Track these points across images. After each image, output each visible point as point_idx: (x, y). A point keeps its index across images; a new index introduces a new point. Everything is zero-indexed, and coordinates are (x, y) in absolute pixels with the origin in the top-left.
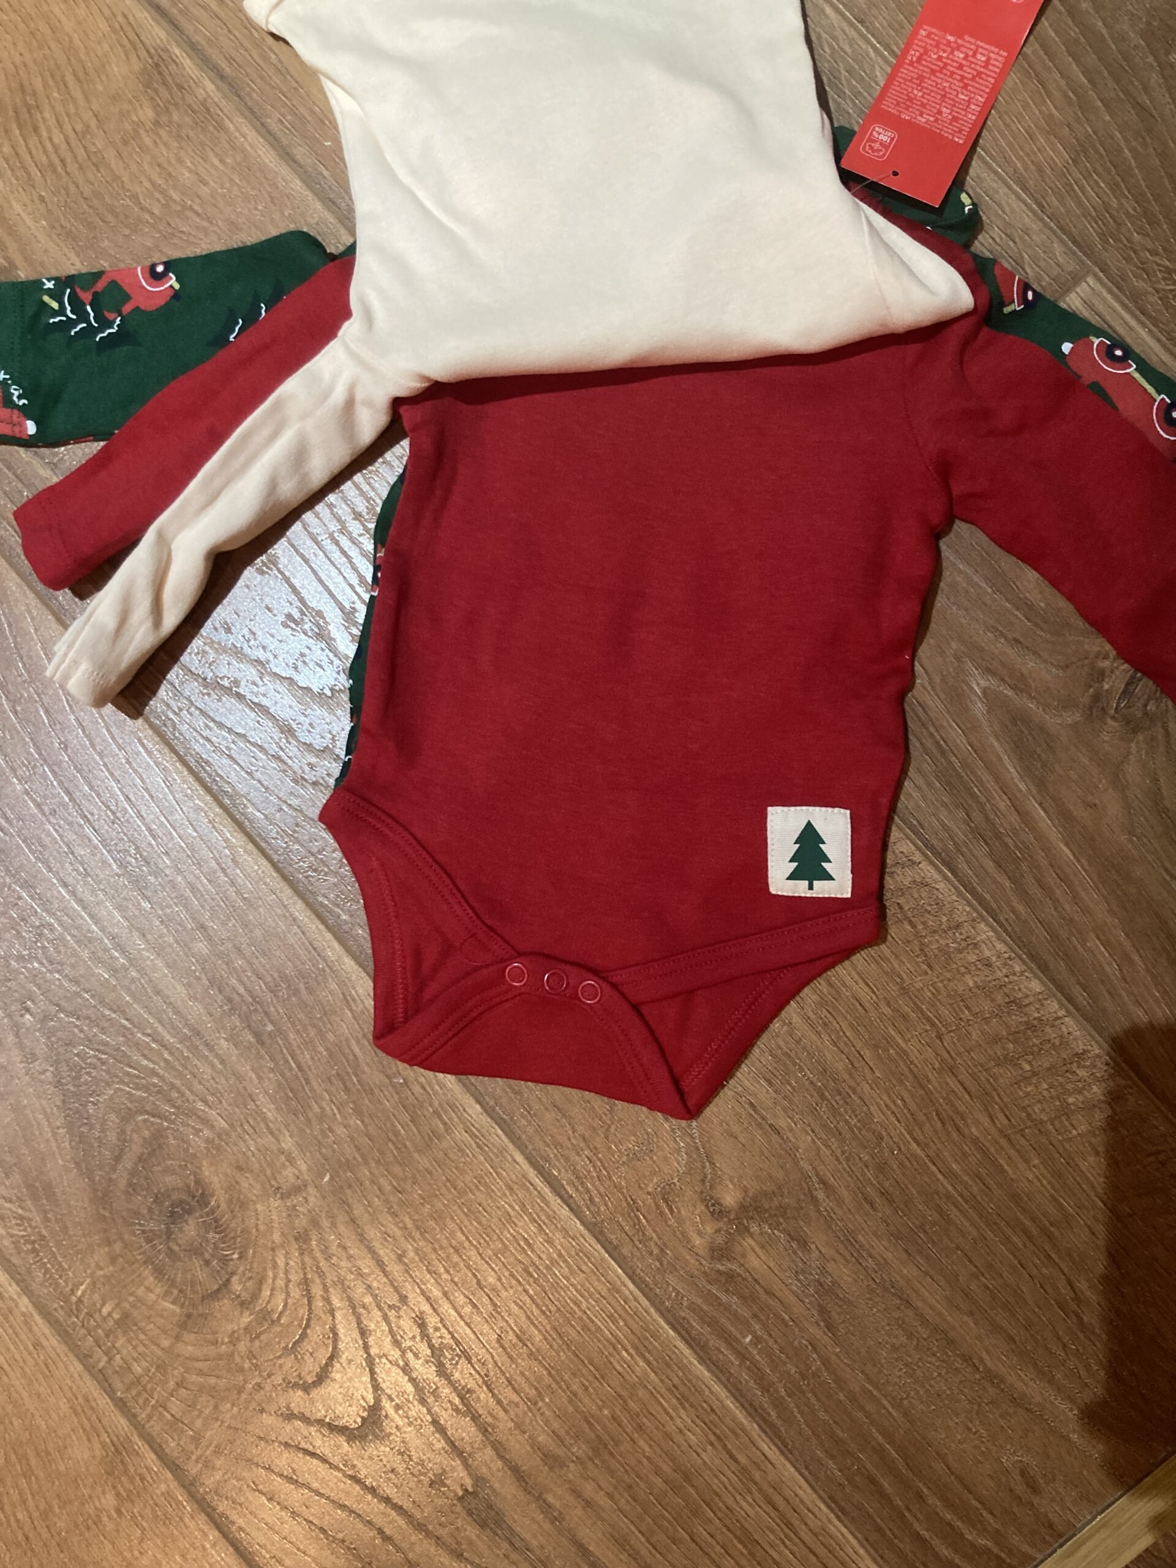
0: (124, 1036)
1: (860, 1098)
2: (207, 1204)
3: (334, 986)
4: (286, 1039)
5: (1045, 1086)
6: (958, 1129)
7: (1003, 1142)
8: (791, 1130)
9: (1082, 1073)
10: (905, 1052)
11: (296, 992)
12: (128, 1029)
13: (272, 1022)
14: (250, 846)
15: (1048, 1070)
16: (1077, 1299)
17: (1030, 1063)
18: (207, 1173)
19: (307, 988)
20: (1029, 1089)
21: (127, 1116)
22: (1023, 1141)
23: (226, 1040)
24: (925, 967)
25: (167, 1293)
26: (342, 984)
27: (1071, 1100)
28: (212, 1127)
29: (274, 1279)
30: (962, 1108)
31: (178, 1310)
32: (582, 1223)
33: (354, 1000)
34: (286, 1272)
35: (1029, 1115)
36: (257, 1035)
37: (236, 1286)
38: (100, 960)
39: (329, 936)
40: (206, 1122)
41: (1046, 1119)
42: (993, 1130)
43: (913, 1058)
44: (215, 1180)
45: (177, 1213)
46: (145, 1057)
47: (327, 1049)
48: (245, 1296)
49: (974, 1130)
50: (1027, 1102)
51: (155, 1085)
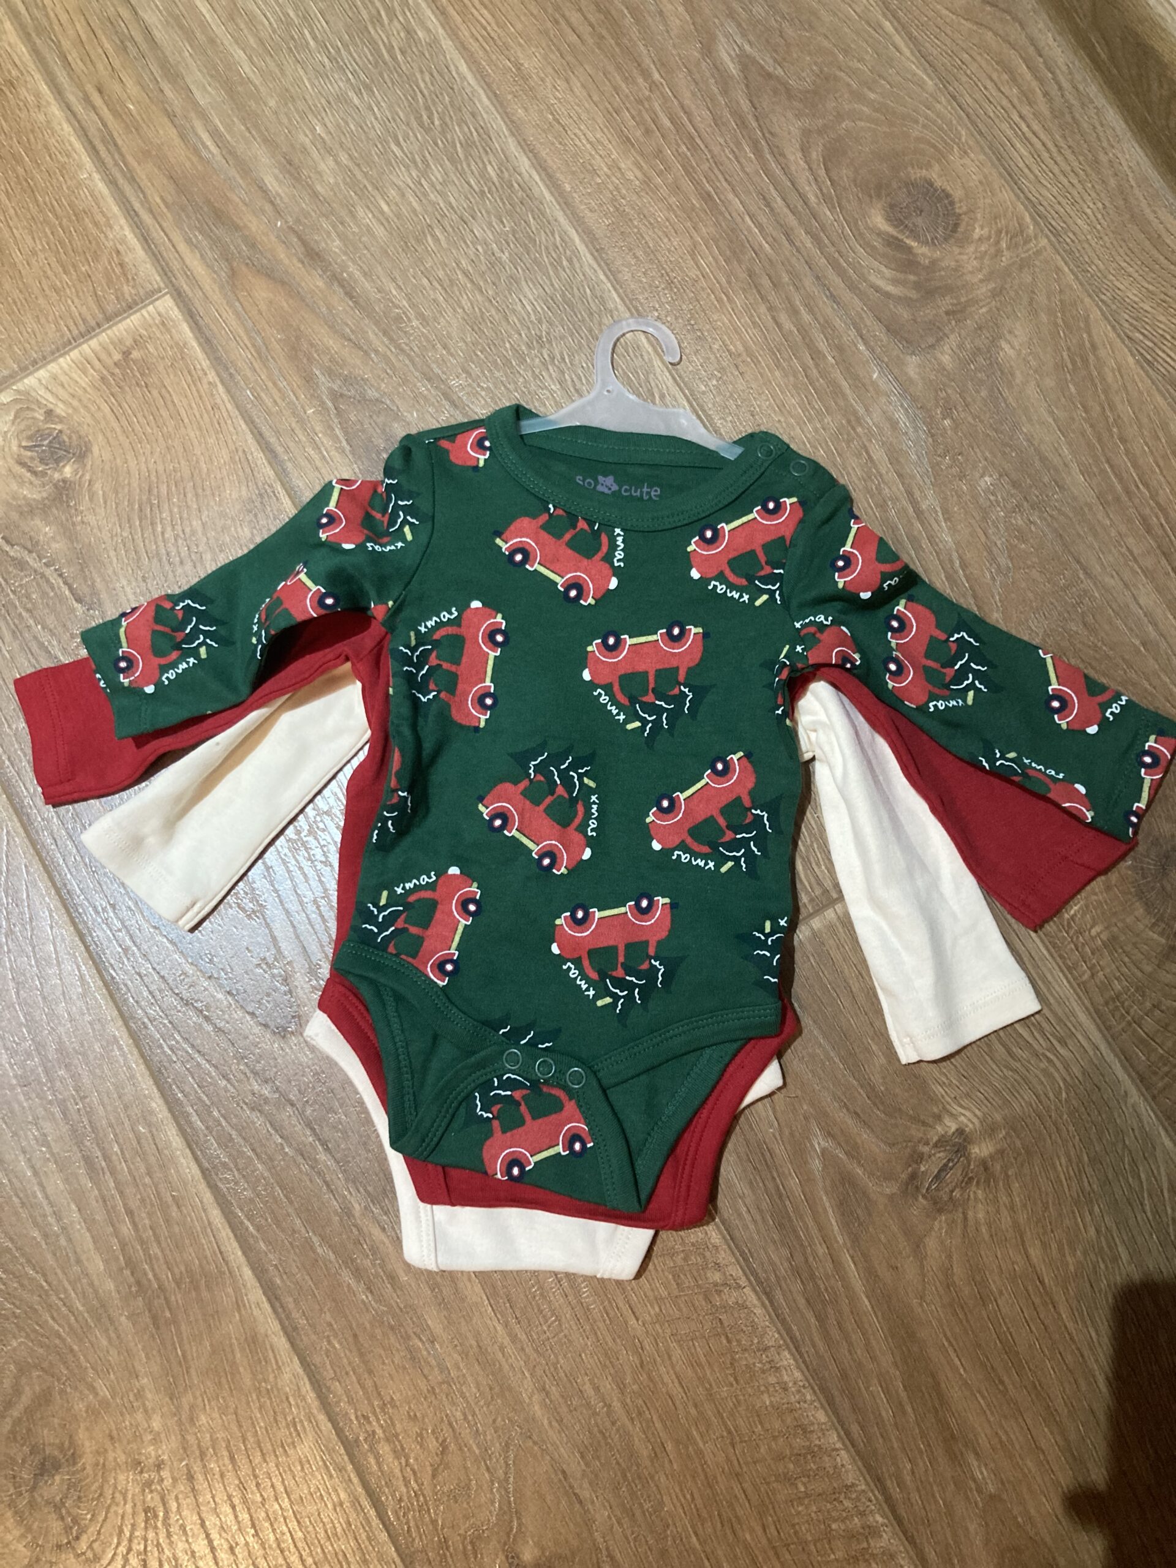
0: (40, 1296)
1: (657, 1486)
2: (75, 1464)
3: (230, 1290)
4: (178, 1329)
5: (814, 1509)
6: (734, 1532)
7: (771, 1553)
8: (593, 1502)
9: (847, 1504)
10: (701, 1452)
11: (197, 1288)
12: (46, 1291)
13: (170, 1309)
14: (188, 1151)
15: (819, 1495)
17: (804, 1484)
19: (207, 1286)
20: (800, 1509)
21: (23, 1369)
22: (788, 1556)
23: (128, 1318)
24: (732, 1379)
25: (22, 1537)
26: (236, 1290)
27: (834, 1526)
28: (97, 1394)
29: (119, 1544)
30: (740, 1512)
31: (28, 1554)
32: (397, 1550)
33: (244, 1305)
34: (130, 1540)
35: (796, 1533)
36: (155, 1319)
37: (83, 1545)
38: (36, 1224)
39: (235, 1245)
40: (92, 1389)
41: (810, 1539)
42: (764, 1541)
43: (707, 1458)
44: (87, 1444)
45: (46, 1468)
46: (53, 1318)
47: (211, 1345)
48: (89, 1554)
49: (748, 1537)
50: (796, 1521)
51: (56, 1346)
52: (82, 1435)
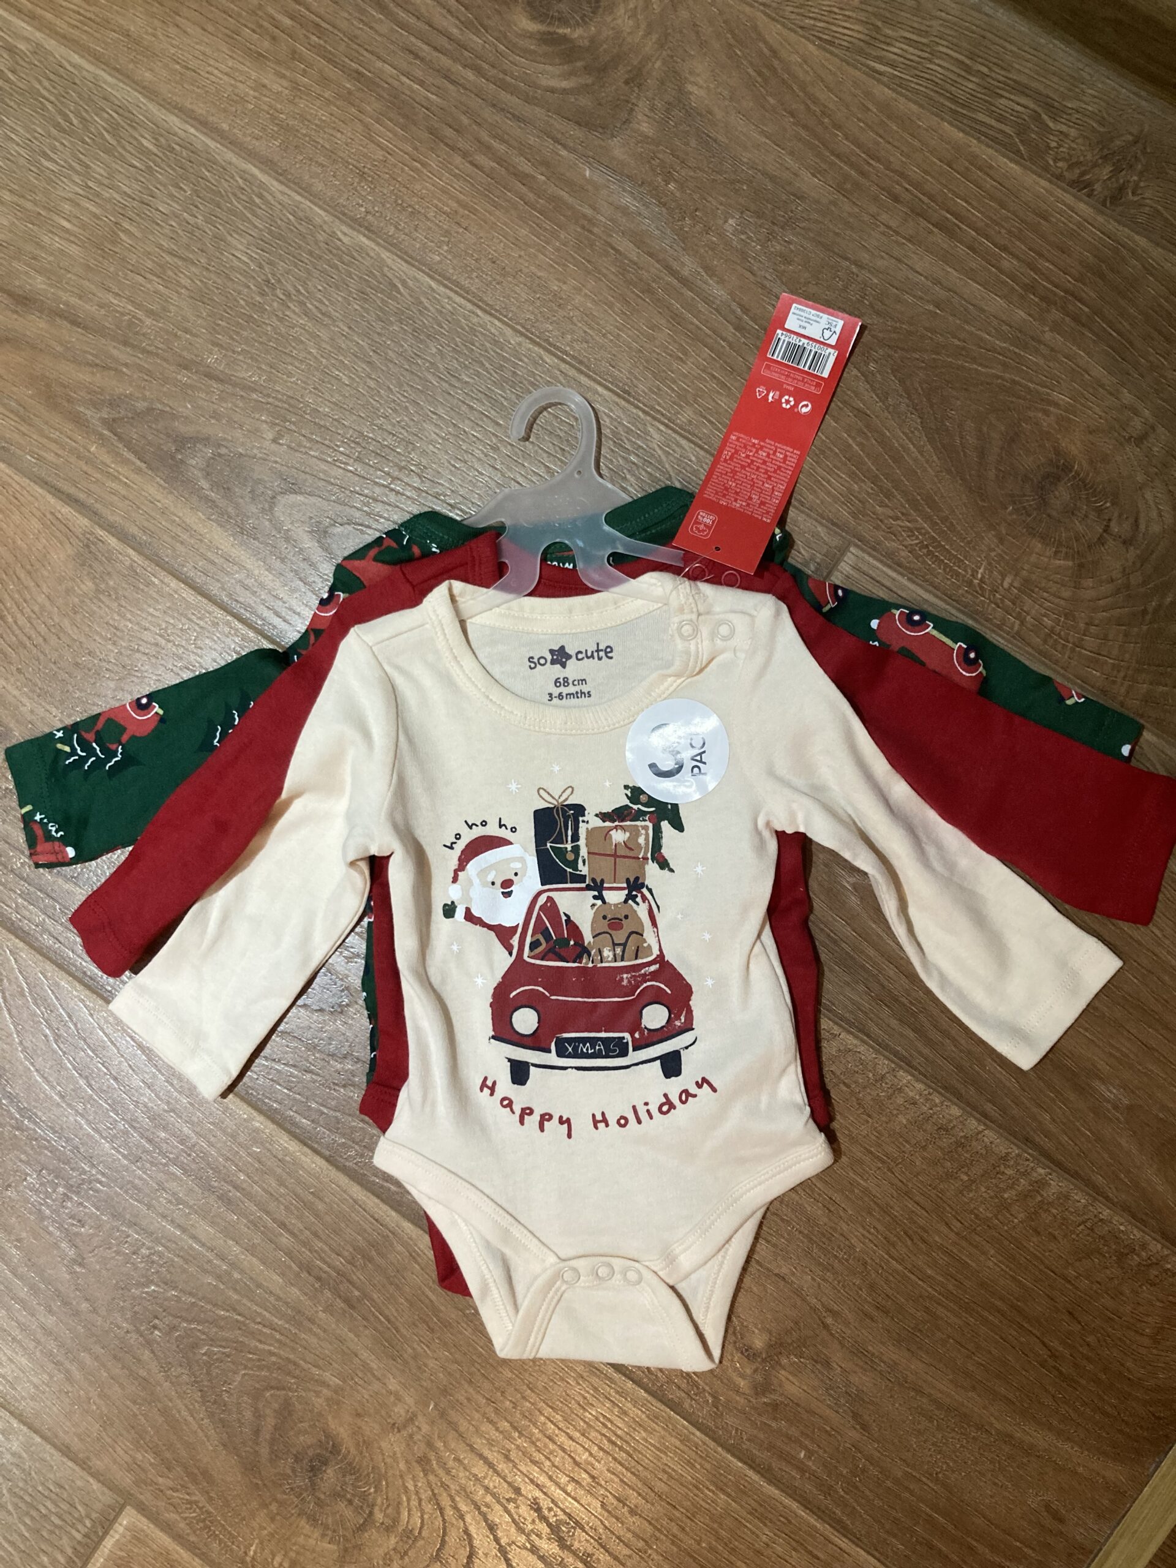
0: (240, 1329)
1: (842, 1235)
2: (339, 1453)
3: (399, 1248)
4: (372, 1300)
5: (983, 1189)
6: (924, 1241)
7: (964, 1243)
8: (793, 1274)
9: (1009, 1172)
10: (866, 1189)
11: (371, 1260)
12: (243, 1323)
13: (357, 1289)
14: (306, 1149)
15: (982, 1176)
16: (1054, 1355)
17: (966, 1174)
18: (333, 1427)
19: (378, 1254)
20: (971, 1195)
21: (257, 1395)
22: (978, 1238)
23: (324, 1311)
24: (865, 1117)
25: (323, 1535)
26: (405, 1245)
27: (1006, 1196)
28: (329, 1386)
29: (409, 1500)
30: (921, 1222)
31: (335, 1547)
32: (646, 1391)
33: (418, 1255)
34: (417, 1493)
35: (977, 1216)
36: (347, 1301)
37: (379, 1516)
38: (205, 1271)
39: (385, 1207)
40: (324, 1384)
41: (990, 1215)
42: (952, 1235)
43: (874, 1192)
44: (342, 1430)
45: (315, 1468)
46: (260, 1342)
47: (407, 1300)
48: (388, 1522)
49: (937, 1238)
50: (972, 1206)
51: (274, 1363)
52: (333, 1424)
